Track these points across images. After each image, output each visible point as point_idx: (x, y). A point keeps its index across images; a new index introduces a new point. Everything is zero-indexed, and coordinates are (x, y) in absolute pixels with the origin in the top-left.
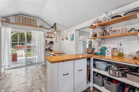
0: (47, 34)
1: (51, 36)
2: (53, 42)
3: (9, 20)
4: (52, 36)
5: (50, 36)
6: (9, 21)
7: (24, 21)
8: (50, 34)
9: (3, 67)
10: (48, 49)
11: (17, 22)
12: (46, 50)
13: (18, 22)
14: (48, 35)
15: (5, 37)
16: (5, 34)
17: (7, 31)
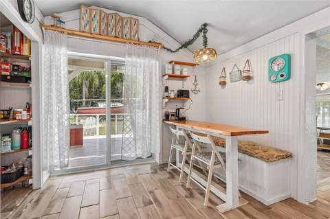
0: (170, 66)
1: (181, 72)
2: (187, 92)
3: (61, 22)
4: (185, 74)
5: (178, 73)
6: (62, 25)
7: (103, 26)
8: (178, 67)
9: (45, 169)
10: (173, 115)
11: (83, 30)
12: (167, 117)
13: (87, 29)
14: (173, 70)
15: (50, 74)
16: (50, 67)
17: (57, 55)
